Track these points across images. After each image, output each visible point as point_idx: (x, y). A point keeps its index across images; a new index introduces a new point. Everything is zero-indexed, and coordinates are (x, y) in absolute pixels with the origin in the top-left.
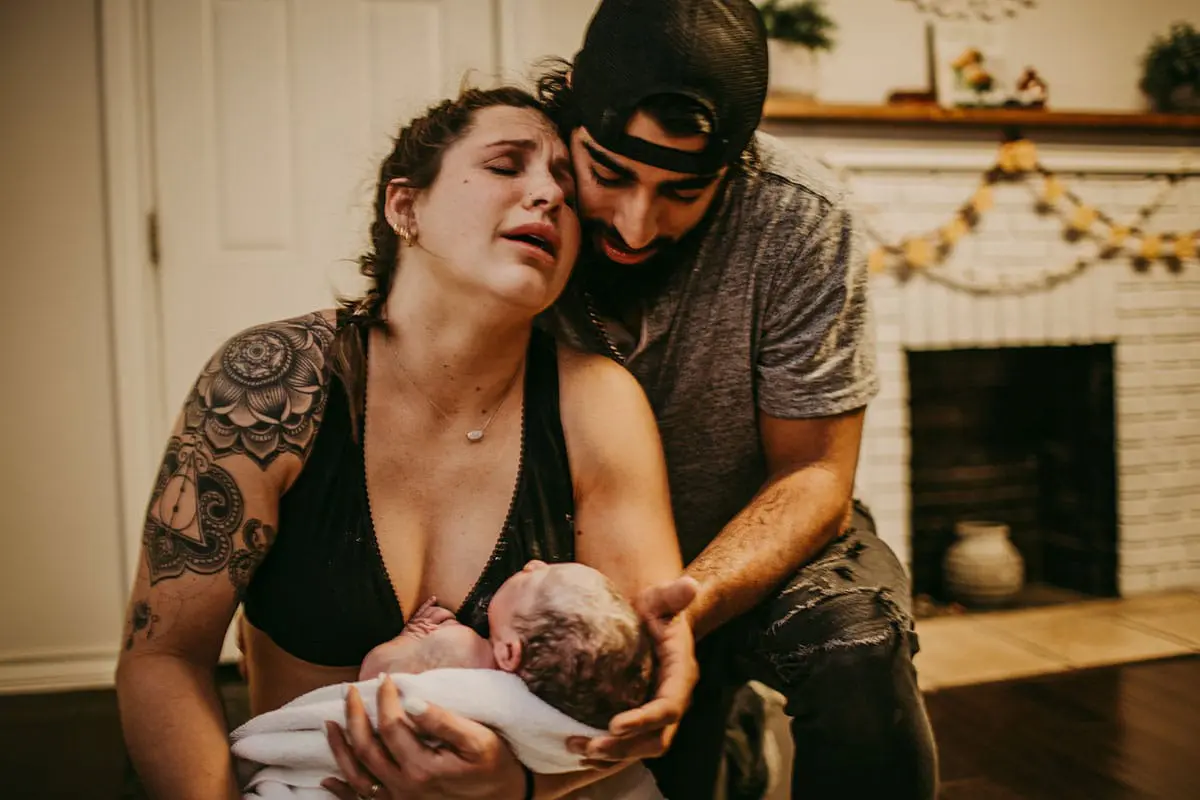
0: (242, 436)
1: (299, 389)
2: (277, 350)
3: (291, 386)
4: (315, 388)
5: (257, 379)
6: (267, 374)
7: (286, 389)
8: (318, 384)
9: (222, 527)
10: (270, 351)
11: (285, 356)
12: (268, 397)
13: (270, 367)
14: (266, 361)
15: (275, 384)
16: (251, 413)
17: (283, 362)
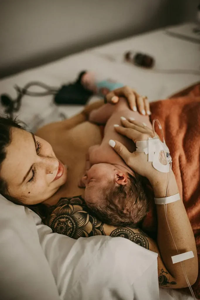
0: (96, 227)
1: (72, 210)
2: (59, 221)
3: (72, 212)
4: (70, 206)
5: (73, 225)
6: (70, 221)
7: (74, 214)
8: (68, 205)
9: (132, 236)
10: (60, 224)
11: (61, 218)
12: (79, 219)
13: (67, 221)
14: (65, 223)
15: (73, 218)
16: (87, 224)
17: (63, 218)
